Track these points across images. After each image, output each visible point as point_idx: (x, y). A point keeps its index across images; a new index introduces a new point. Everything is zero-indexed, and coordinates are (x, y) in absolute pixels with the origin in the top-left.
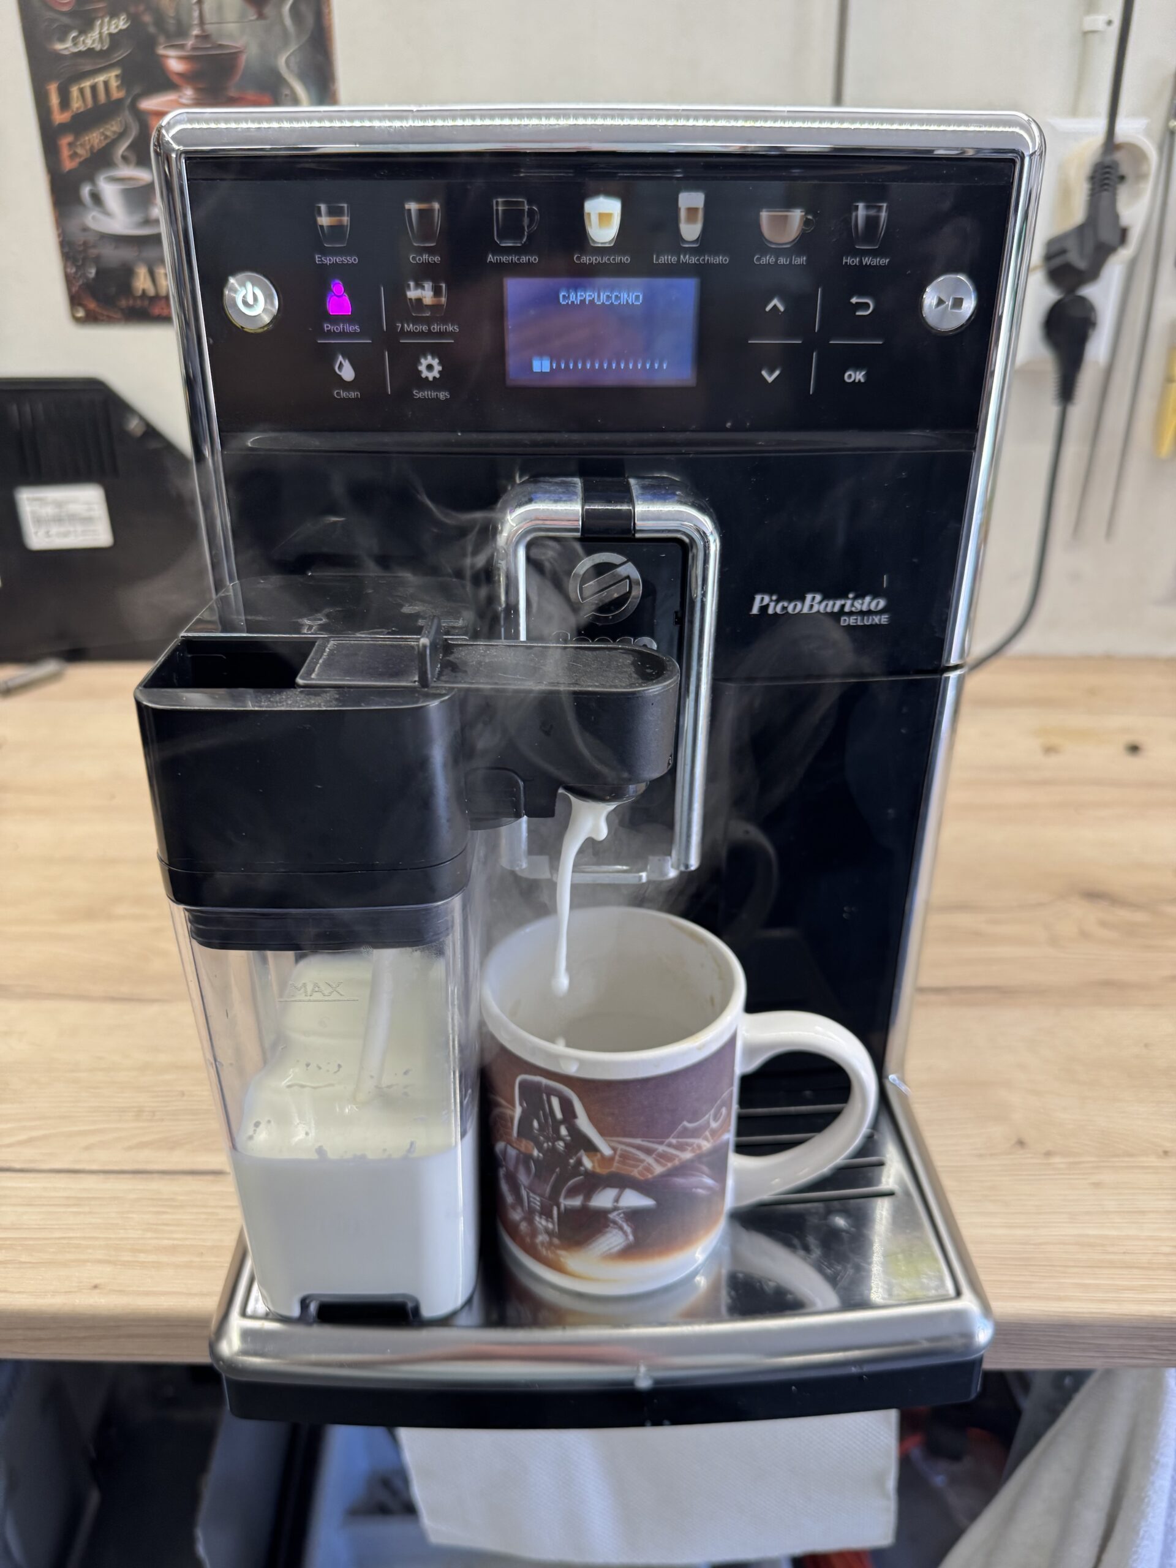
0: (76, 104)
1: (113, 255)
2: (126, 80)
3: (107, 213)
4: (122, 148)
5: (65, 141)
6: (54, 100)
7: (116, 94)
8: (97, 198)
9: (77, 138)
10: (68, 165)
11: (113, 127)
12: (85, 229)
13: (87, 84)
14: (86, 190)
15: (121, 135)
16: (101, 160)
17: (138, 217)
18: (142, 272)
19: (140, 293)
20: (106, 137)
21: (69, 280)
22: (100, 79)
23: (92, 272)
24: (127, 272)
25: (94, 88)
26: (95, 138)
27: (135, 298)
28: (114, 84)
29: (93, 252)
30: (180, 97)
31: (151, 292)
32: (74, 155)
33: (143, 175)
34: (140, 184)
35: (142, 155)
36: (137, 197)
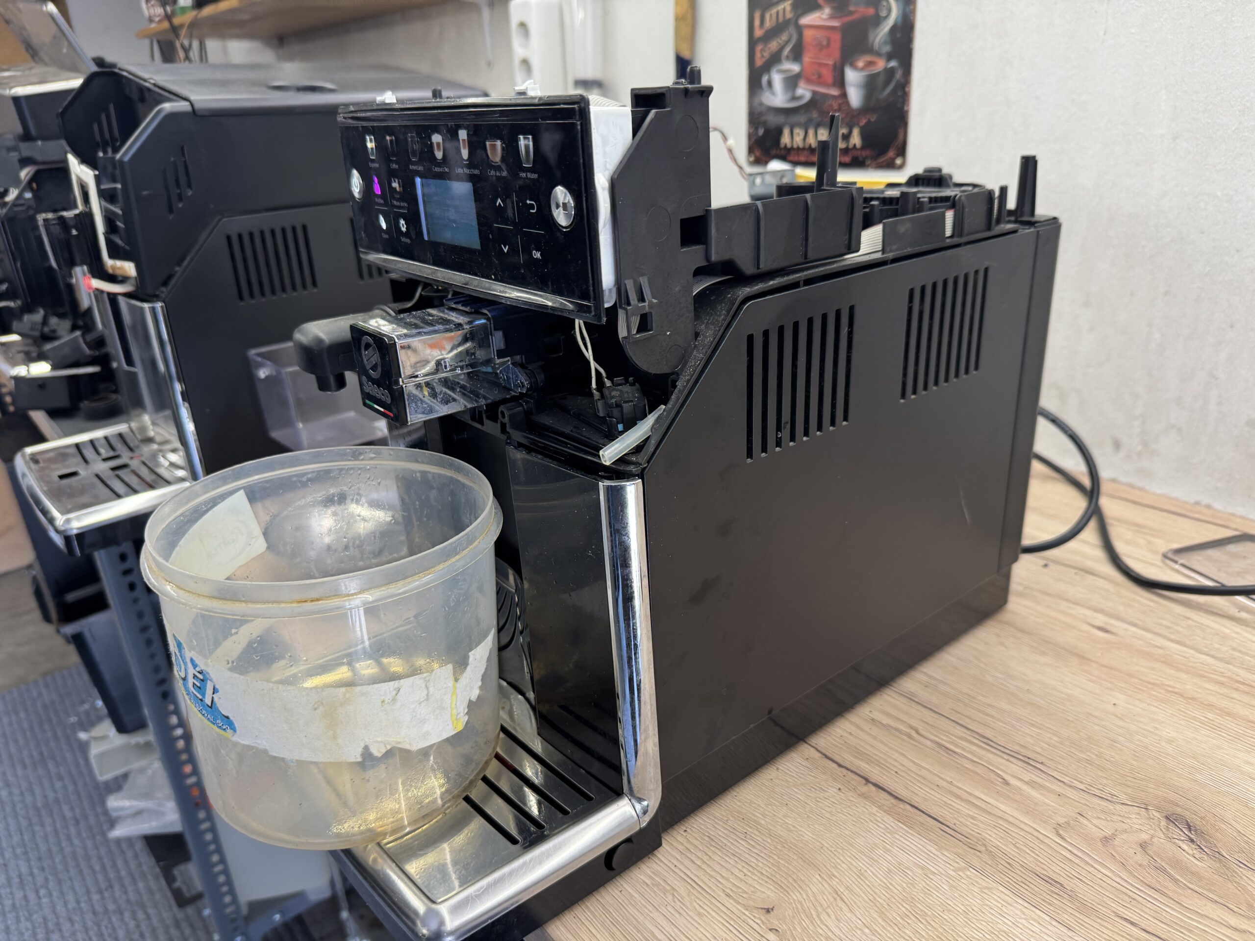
0: (768, 24)
1: (773, 120)
2: (795, 6)
3: (773, 94)
4: (786, 51)
5: (759, 48)
6: (757, 22)
7: (789, 15)
8: (770, 84)
9: (765, 46)
10: (759, 62)
11: (784, 37)
12: (761, 104)
13: (774, 11)
14: (765, 79)
15: (787, 42)
16: (775, 59)
17: (789, 95)
18: (786, 132)
19: (782, 146)
20: (780, 44)
21: (750, 136)
22: (781, 7)
23: (761, 132)
24: (779, 132)
25: (778, 13)
26: (774, 45)
27: (781, 149)
28: (788, 9)
29: (763, 118)
30: (822, 14)
31: (789, 146)
32: (763, 56)
33: (795, 68)
34: (794, 73)
35: (797, 55)
36: (792, 82)
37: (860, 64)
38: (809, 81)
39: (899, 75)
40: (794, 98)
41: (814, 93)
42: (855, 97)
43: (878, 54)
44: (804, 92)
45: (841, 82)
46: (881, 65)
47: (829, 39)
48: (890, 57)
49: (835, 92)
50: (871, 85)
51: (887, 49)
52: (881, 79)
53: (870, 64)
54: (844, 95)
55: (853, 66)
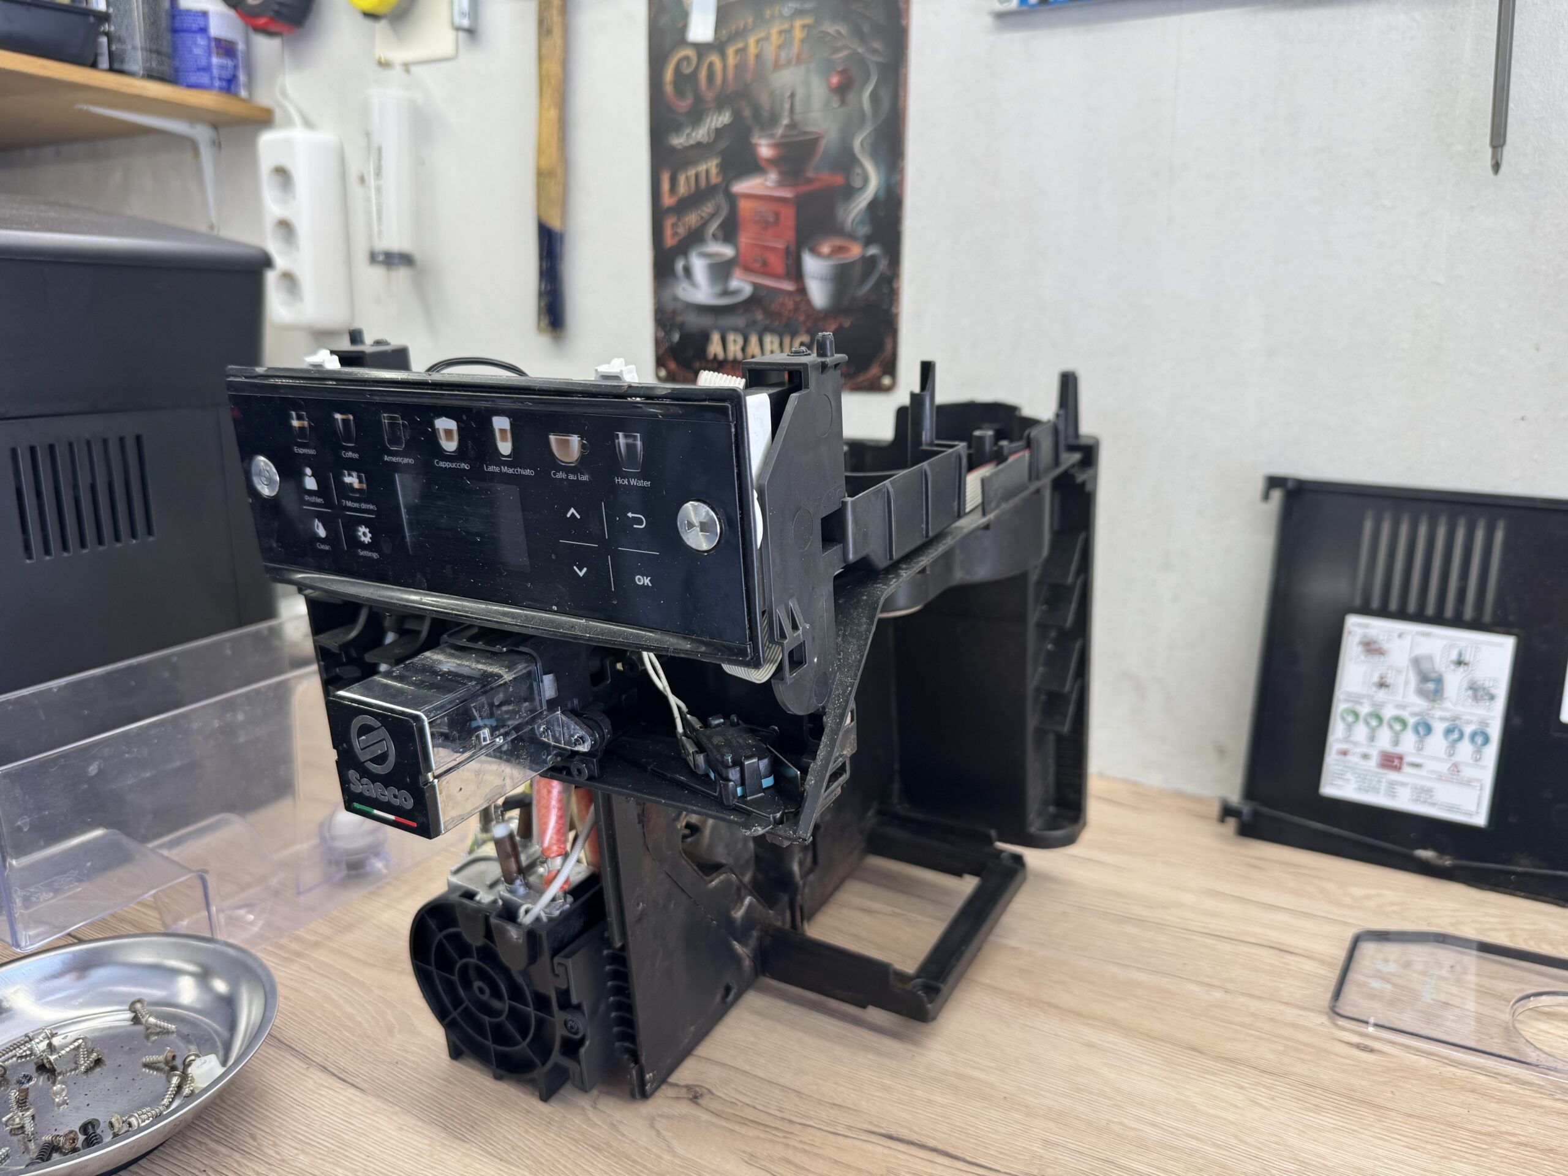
0: (682, 189)
1: (694, 322)
2: (723, 168)
3: (694, 284)
4: (713, 227)
5: (669, 222)
6: (666, 186)
7: (715, 179)
8: (688, 271)
9: (679, 219)
10: (670, 241)
11: (708, 208)
12: (676, 299)
13: (692, 173)
14: (680, 265)
15: (713, 216)
16: (695, 238)
17: (718, 289)
18: (716, 338)
19: (711, 356)
20: (702, 218)
21: (658, 343)
22: (702, 168)
23: (676, 337)
24: (705, 338)
25: (697, 176)
26: (692, 219)
27: (708, 361)
28: (714, 171)
29: (679, 319)
30: (766, 180)
31: (721, 355)
32: (675, 234)
33: (727, 251)
34: (725, 258)
35: (729, 233)
36: (721, 270)
37: (826, 249)
38: (748, 269)
39: (883, 265)
40: (726, 293)
41: (756, 286)
42: (818, 294)
43: (852, 237)
44: (741, 285)
45: (796, 273)
46: (856, 251)
47: (777, 215)
48: (868, 241)
49: (788, 286)
50: (841, 278)
51: (864, 230)
52: (857, 271)
53: (838, 250)
54: (802, 291)
55: (814, 252)
